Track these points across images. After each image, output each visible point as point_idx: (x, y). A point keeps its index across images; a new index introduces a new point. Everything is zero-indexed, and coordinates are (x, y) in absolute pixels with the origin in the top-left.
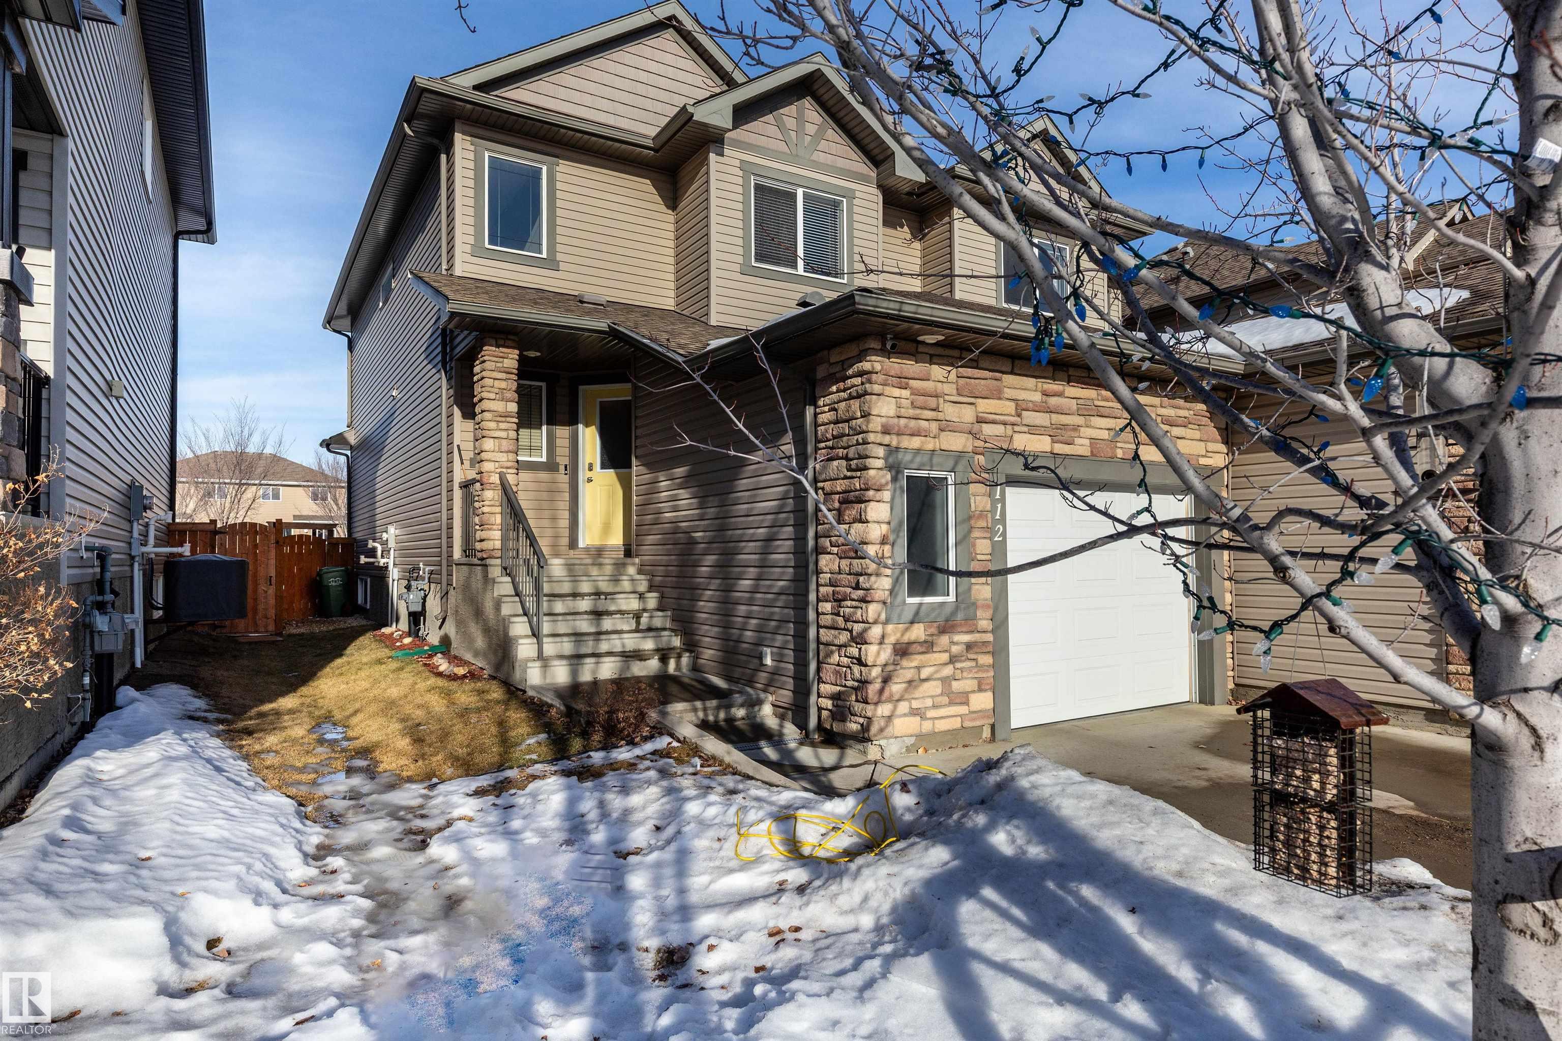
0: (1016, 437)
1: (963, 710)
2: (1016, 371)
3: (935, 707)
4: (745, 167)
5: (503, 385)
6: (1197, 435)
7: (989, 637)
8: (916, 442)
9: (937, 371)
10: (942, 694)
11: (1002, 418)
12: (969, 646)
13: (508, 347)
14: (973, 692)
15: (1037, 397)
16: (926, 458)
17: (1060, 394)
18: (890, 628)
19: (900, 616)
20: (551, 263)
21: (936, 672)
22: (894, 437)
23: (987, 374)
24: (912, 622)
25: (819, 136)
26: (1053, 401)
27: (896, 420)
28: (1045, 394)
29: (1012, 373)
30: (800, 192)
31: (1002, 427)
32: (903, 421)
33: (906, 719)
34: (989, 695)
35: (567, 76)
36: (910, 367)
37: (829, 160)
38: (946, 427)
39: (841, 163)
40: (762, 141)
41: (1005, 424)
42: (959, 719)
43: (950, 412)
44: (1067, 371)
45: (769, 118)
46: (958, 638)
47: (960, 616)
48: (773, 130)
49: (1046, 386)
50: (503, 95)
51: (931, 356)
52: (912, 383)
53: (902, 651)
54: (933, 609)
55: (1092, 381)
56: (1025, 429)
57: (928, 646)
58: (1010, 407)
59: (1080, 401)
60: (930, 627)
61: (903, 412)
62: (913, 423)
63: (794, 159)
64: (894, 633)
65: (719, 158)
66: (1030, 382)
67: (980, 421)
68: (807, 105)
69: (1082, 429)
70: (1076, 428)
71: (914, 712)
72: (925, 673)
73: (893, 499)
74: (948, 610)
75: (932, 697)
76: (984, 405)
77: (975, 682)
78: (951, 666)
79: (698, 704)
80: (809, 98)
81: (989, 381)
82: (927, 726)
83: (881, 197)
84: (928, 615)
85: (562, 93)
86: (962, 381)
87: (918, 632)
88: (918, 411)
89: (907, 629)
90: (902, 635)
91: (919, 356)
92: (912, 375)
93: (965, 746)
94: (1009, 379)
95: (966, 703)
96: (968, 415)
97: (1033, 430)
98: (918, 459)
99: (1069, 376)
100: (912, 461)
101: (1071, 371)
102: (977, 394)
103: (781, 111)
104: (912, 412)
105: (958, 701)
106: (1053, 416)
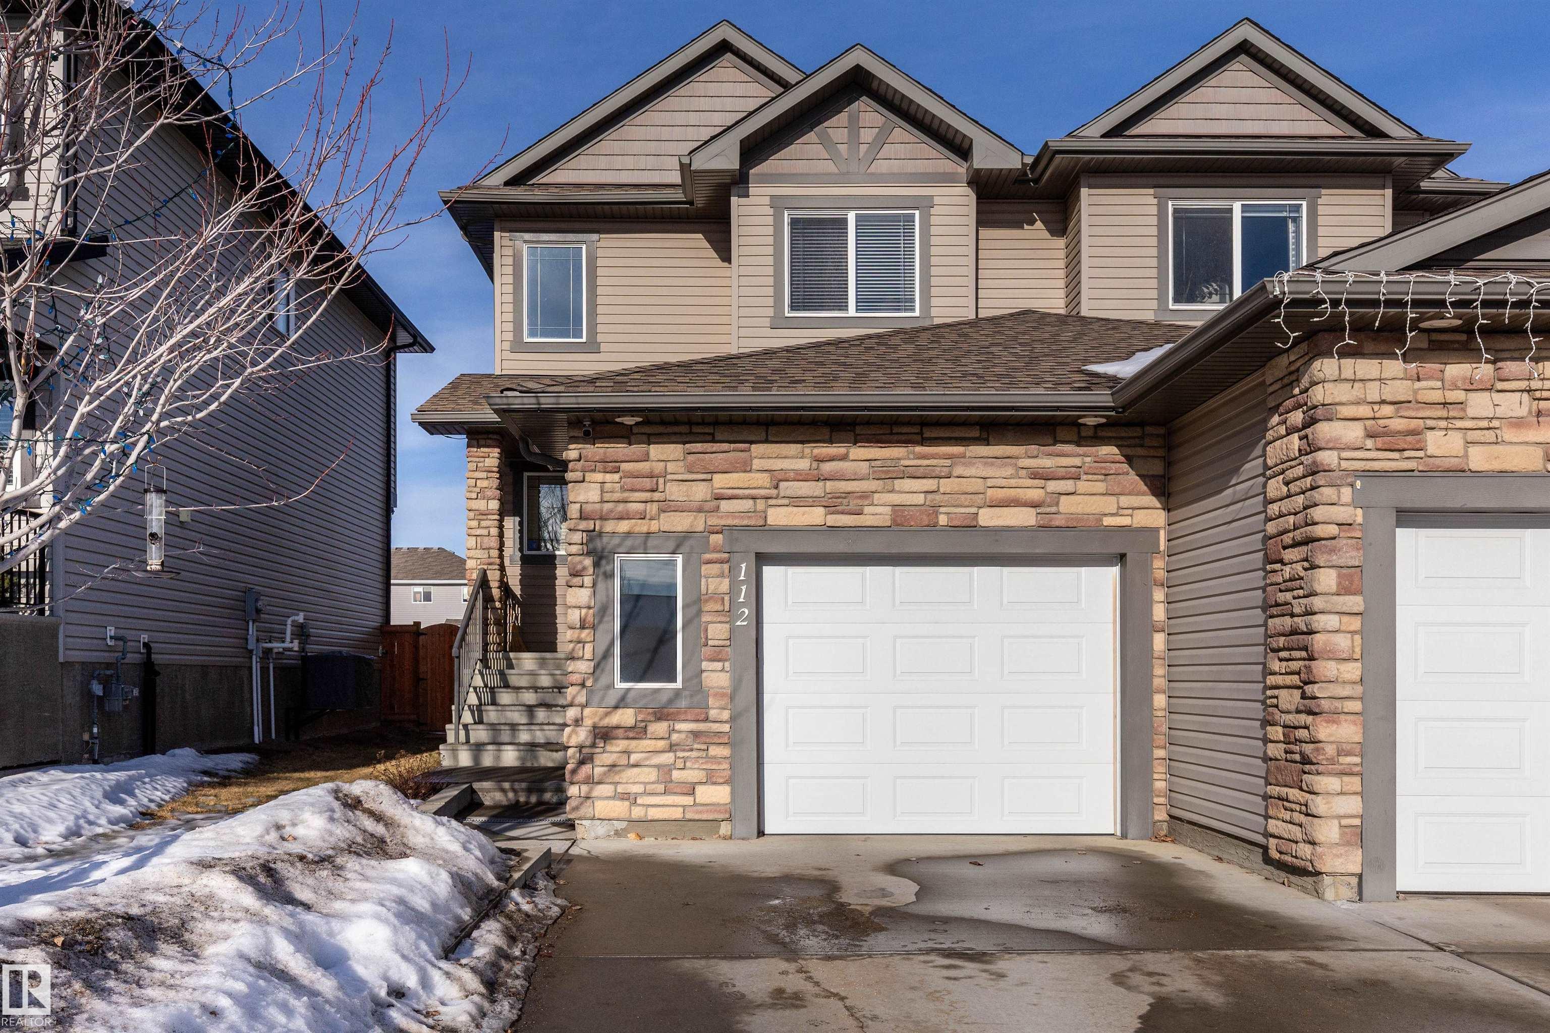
0: (771, 512)
1: (688, 800)
2: (770, 438)
3: (645, 793)
4: (778, 204)
5: (485, 483)
6: (1101, 487)
7: (726, 728)
8: (623, 526)
9: (655, 451)
10: (657, 782)
11: (747, 492)
12: (696, 734)
13: (488, 447)
14: (701, 783)
15: (803, 464)
16: (639, 541)
17: (844, 458)
18: (587, 711)
19: (603, 698)
20: (593, 346)
21: (647, 759)
22: (598, 523)
23: (725, 446)
24: (616, 707)
25: (881, 141)
26: (827, 467)
27: (598, 506)
28: (820, 460)
29: (766, 441)
30: (851, 217)
31: (751, 502)
32: (607, 506)
33: (611, 802)
34: (726, 789)
35: (607, 143)
36: (618, 450)
37: (895, 166)
38: (667, 507)
39: (911, 167)
40: (801, 167)
41: (754, 498)
42: (681, 809)
43: (675, 492)
44: (854, 431)
45: (811, 136)
46: (680, 726)
47: (683, 703)
48: (817, 150)
49: (816, 451)
50: (540, 182)
51: (649, 435)
52: (624, 466)
53: (603, 734)
54: (645, 696)
55: (896, 438)
56: (786, 501)
57: (638, 731)
58: (763, 479)
59: (873, 464)
60: (640, 712)
61: (607, 497)
62: (621, 507)
63: (842, 178)
64: (591, 716)
65: (743, 201)
66: (794, 449)
67: (719, 498)
68: (863, 107)
69: (876, 496)
70: (865, 495)
71: (617, 796)
72: (634, 758)
73: (594, 585)
74: (664, 698)
75: (645, 784)
76: (720, 480)
77: (704, 773)
78: (671, 755)
79: (507, 785)
80: (864, 98)
81: (732, 454)
82: (637, 813)
83: (974, 197)
84: (635, 701)
85: (603, 162)
86: (691, 458)
87: (626, 717)
88: (626, 495)
89: (607, 714)
90: (601, 719)
91: (633, 438)
92: (623, 458)
93: (693, 839)
94: (757, 449)
95: (692, 793)
96: (700, 492)
97: (796, 501)
98: (629, 543)
99: (856, 435)
100: (619, 545)
101: (858, 430)
102: (712, 469)
103: (826, 124)
104: (617, 496)
105: (679, 790)
106: (828, 483)
